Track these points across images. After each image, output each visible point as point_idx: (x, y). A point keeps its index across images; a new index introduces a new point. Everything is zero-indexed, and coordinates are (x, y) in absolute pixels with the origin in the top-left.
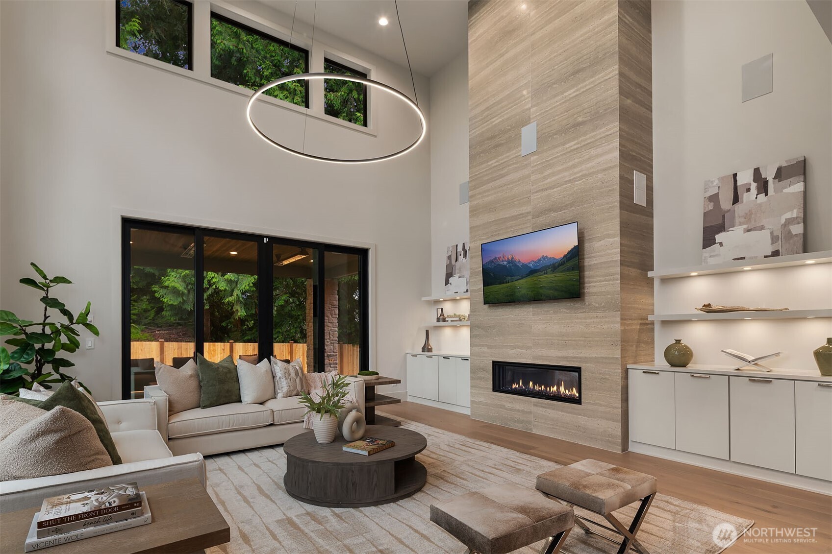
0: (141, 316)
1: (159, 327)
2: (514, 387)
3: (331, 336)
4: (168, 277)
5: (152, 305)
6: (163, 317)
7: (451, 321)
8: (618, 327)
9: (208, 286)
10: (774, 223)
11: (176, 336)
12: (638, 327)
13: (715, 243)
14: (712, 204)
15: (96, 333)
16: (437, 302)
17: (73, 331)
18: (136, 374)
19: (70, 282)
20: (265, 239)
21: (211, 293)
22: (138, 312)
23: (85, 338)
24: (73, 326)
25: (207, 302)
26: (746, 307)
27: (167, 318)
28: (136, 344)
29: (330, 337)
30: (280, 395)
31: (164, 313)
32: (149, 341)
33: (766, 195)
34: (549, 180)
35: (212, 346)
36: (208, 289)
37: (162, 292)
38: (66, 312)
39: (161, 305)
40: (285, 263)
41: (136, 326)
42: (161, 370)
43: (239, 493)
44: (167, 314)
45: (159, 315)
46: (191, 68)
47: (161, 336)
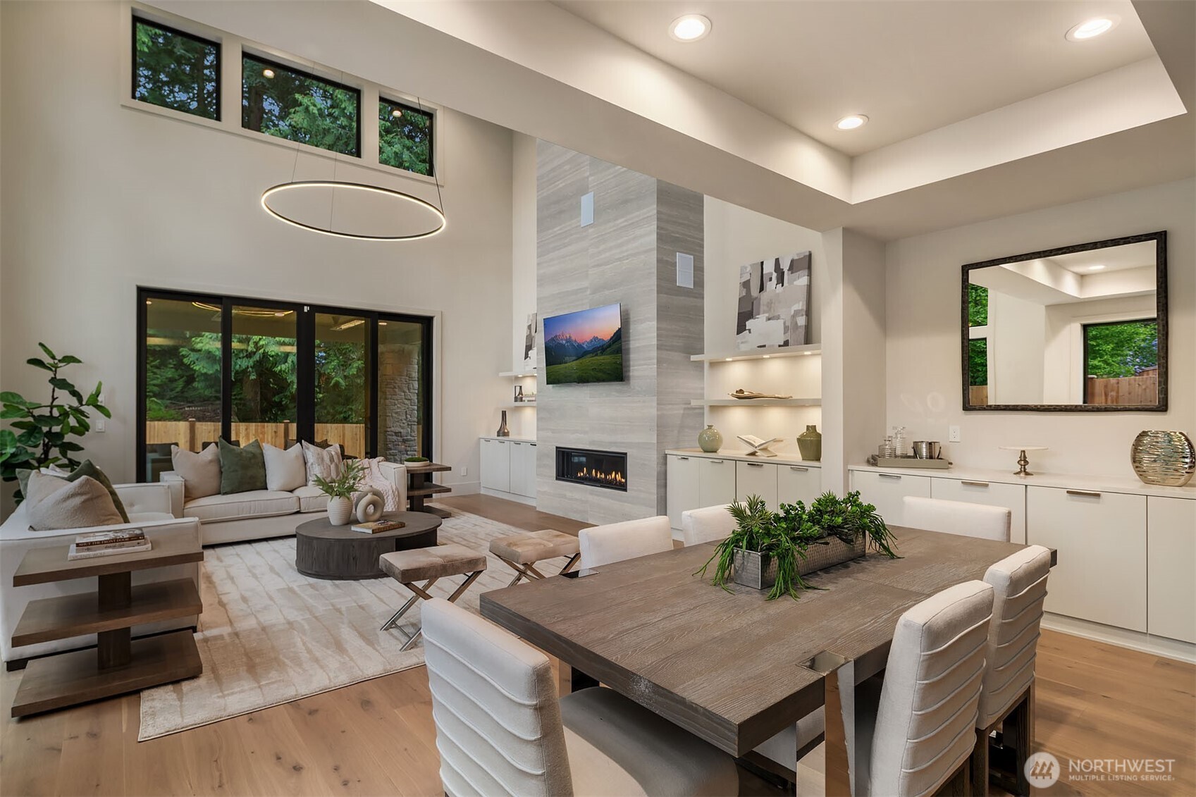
0: (165, 388)
1: (191, 402)
2: (579, 475)
3: (409, 416)
4: (200, 338)
5: (180, 372)
6: (195, 389)
7: (528, 401)
8: (654, 412)
9: (255, 350)
10: (786, 313)
11: (212, 414)
12: (682, 412)
13: (745, 330)
14: (745, 290)
15: (108, 415)
16: (517, 378)
17: (82, 413)
18: (154, 461)
19: (80, 362)
20: (305, 307)
21: (258, 359)
22: (162, 381)
23: (96, 420)
24: (83, 408)
25: (254, 370)
26: (765, 395)
27: (200, 391)
28: (158, 425)
29: (407, 417)
30: (310, 483)
31: (196, 384)
32: (175, 420)
33: (782, 286)
34: (603, 256)
35: (259, 428)
36: (255, 353)
37: (193, 356)
38: (75, 393)
39: (191, 373)
40: (344, 327)
41: (158, 401)
42: (178, 454)
43: (250, 571)
44: (199, 386)
45: (190, 386)
46: (218, 119)
47: (191, 414)
